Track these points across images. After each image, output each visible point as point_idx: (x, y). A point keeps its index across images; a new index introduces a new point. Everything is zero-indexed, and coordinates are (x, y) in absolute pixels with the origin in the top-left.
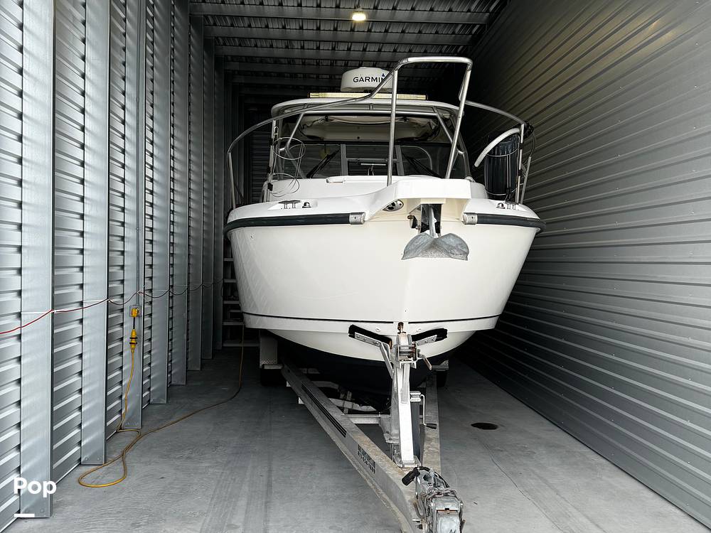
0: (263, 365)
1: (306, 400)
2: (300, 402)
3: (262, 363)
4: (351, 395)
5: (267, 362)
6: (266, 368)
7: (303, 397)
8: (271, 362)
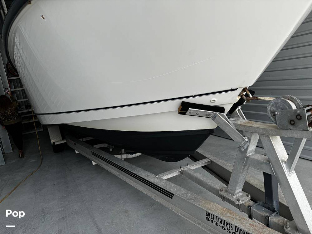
0: (54, 143)
1: (97, 161)
2: (94, 163)
3: (52, 141)
4: (124, 150)
5: (56, 139)
6: (56, 144)
7: (95, 160)
8: (58, 140)
